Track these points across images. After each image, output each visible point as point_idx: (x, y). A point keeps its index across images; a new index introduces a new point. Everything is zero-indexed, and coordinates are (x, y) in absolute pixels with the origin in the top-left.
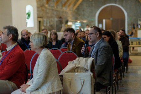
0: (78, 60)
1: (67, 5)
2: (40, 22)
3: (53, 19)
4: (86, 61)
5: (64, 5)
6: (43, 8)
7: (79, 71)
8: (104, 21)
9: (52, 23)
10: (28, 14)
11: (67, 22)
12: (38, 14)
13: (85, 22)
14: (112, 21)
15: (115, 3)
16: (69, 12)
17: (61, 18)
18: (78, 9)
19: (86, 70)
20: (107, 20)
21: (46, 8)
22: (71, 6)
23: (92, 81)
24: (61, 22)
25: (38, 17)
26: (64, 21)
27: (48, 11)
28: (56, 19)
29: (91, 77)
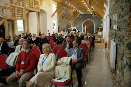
0: (63, 58)
1: (70, 20)
2: (59, 27)
3: (64, 26)
4: (67, 59)
5: (69, 20)
6: (60, 21)
7: (63, 65)
8: (86, 26)
9: (64, 27)
10: (54, 24)
11: (70, 27)
12: (58, 24)
13: (78, 26)
14: (89, 26)
15: (90, 19)
16: (71, 23)
17: (68, 25)
18: (75, 21)
19: (67, 65)
20: (87, 26)
21: (61, 21)
22: (72, 20)
23: (71, 71)
24: (68, 27)
25: (58, 25)
26: (69, 26)
27: (62, 22)
28: (66, 26)
29: (70, 69)
